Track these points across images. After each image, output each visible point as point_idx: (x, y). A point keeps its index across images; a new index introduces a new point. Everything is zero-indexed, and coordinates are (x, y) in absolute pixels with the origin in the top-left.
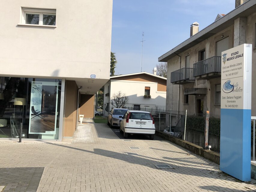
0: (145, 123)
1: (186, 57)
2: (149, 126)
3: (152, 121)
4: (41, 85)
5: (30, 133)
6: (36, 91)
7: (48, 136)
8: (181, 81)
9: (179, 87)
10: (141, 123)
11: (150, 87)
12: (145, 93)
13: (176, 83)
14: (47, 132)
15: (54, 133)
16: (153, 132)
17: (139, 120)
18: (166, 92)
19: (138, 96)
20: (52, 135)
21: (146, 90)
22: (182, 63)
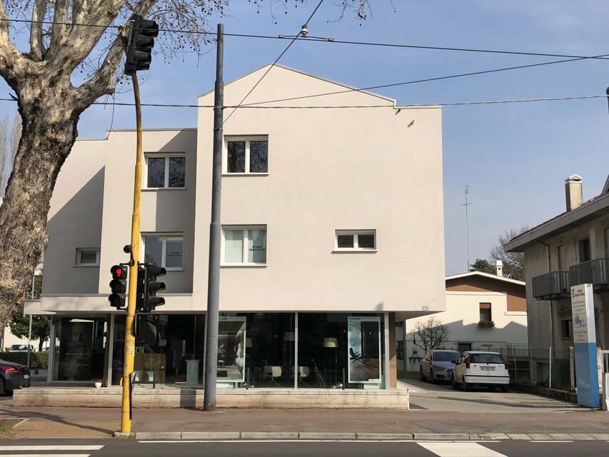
0: (493, 368)
1: (559, 247)
2: (500, 373)
3: (503, 365)
4: (360, 321)
5: (349, 382)
6: (354, 328)
7: (371, 387)
8: (552, 295)
9: (551, 305)
10: (488, 368)
11: (490, 303)
12: (481, 318)
13: (543, 298)
14: (370, 381)
15: (379, 381)
16: (506, 381)
17: (485, 365)
18: (526, 313)
19: (465, 323)
20: (377, 384)
21: (482, 310)
22: (552, 259)
